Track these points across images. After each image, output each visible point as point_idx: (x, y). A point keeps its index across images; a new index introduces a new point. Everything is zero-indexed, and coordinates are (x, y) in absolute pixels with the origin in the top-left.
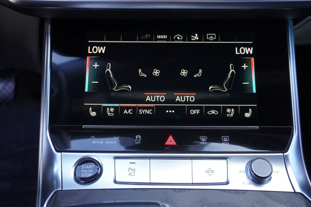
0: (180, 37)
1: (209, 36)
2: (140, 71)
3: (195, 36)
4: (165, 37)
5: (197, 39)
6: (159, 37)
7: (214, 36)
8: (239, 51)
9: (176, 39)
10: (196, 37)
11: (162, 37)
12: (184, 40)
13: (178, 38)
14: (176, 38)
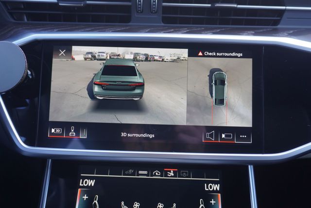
0: (158, 173)
1: (183, 173)
2: (123, 203)
3: (171, 172)
4: (146, 172)
5: (173, 175)
6: (140, 172)
7: (186, 173)
8: (207, 188)
9: (155, 175)
10: (172, 174)
11: (143, 173)
12: (161, 176)
13: (157, 174)
14: (155, 173)
